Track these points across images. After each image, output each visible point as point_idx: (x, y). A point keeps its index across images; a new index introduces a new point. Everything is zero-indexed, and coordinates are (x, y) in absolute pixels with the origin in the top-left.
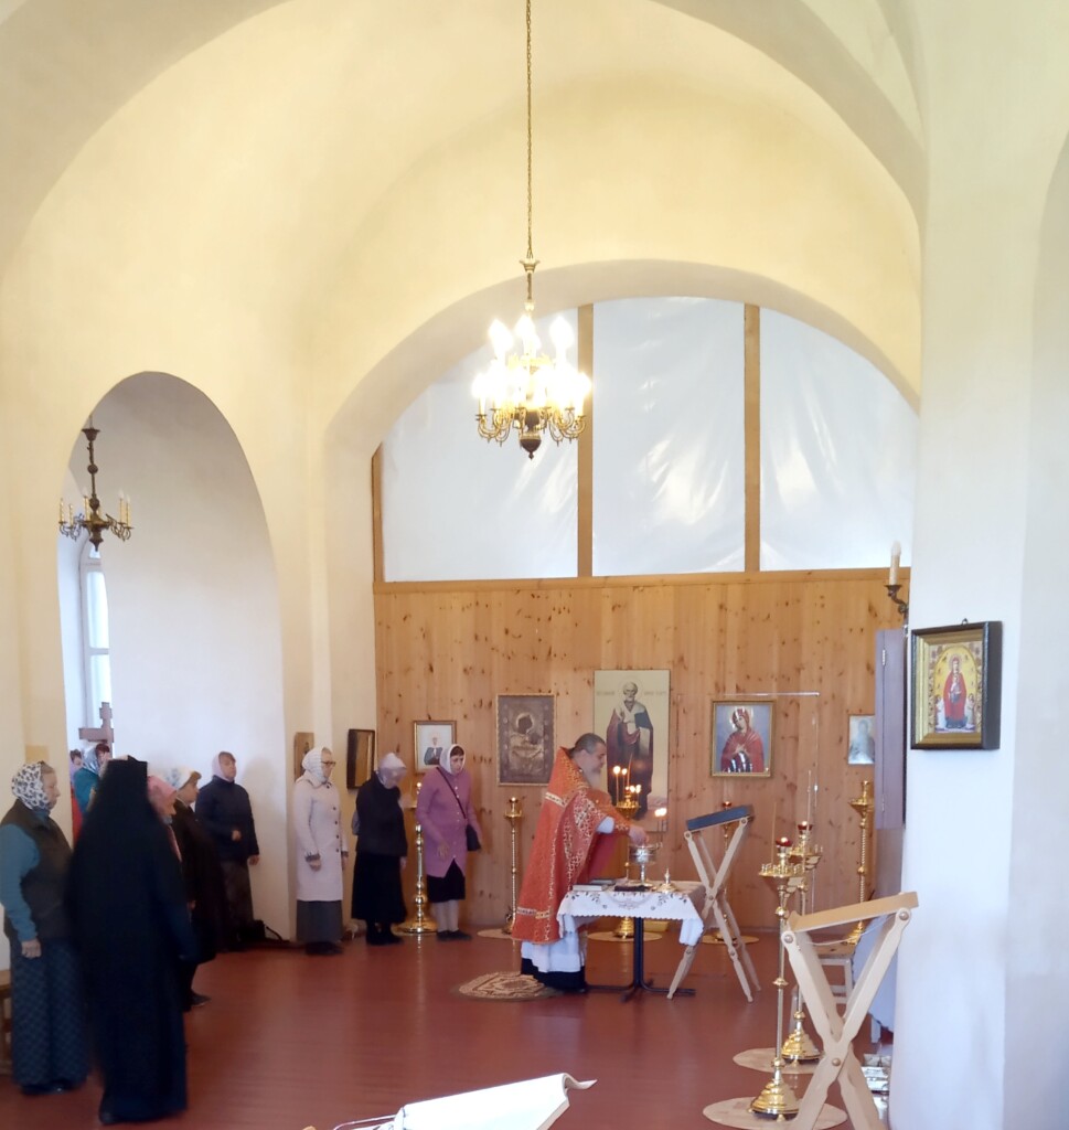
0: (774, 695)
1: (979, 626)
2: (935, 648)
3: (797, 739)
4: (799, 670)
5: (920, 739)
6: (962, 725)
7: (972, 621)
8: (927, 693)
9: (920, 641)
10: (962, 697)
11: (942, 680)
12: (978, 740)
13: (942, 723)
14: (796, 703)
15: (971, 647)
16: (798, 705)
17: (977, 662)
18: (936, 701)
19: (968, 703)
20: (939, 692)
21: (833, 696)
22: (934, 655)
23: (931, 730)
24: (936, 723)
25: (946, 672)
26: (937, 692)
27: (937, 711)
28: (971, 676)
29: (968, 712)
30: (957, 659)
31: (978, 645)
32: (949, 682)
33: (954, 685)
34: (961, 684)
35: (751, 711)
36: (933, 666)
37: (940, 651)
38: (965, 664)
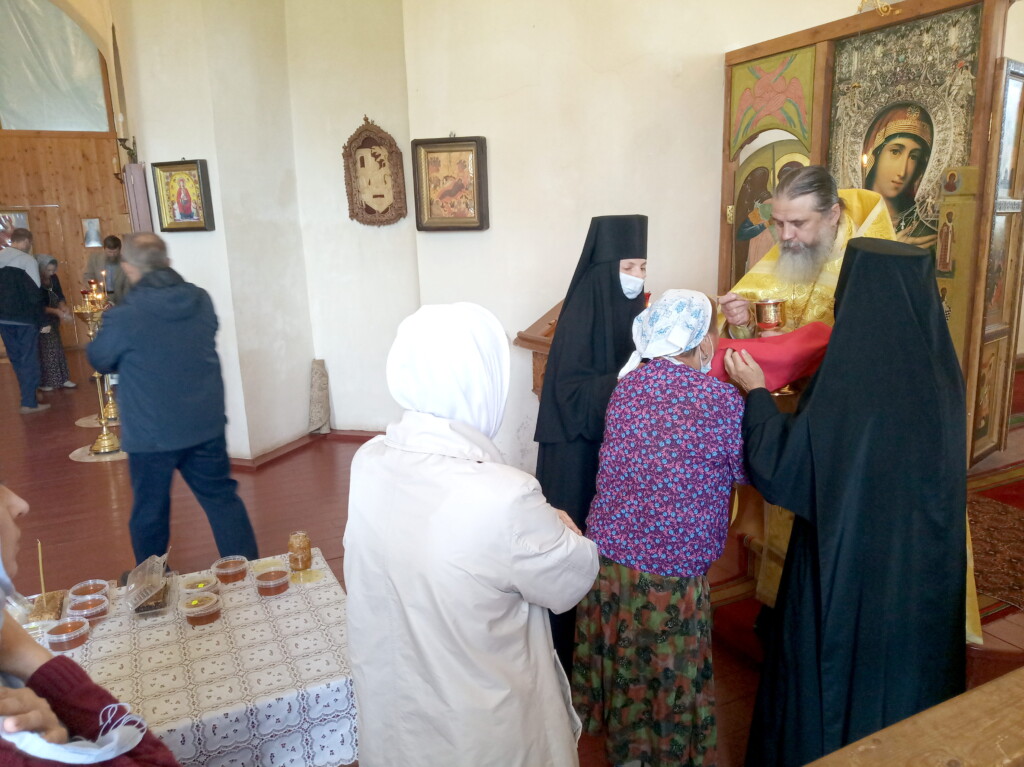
0: (28, 207)
1: (193, 162)
2: (168, 174)
3: (48, 233)
4: (42, 191)
5: (166, 225)
6: (191, 216)
7: (188, 158)
8: (166, 198)
9: (158, 170)
10: (189, 201)
11: (175, 192)
12: (203, 225)
13: (178, 216)
14: (44, 212)
15: (190, 175)
16: (45, 212)
17: (195, 182)
18: (173, 204)
19: (193, 205)
20: (174, 199)
21: (68, 207)
22: (167, 178)
23: (172, 221)
24: (175, 216)
25: (177, 187)
26: (172, 199)
27: (174, 210)
28: (193, 190)
29: (193, 210)
30: (183, 180)
31: (195, 172)
32: (179, 194)
33: (183, 195)
34: (187, 194)
35: (13, 217)
36: (167, 184)
37: (171, 175)
38: (189, 183)
